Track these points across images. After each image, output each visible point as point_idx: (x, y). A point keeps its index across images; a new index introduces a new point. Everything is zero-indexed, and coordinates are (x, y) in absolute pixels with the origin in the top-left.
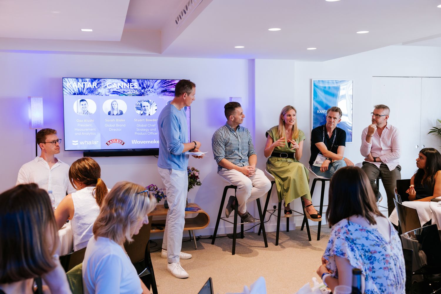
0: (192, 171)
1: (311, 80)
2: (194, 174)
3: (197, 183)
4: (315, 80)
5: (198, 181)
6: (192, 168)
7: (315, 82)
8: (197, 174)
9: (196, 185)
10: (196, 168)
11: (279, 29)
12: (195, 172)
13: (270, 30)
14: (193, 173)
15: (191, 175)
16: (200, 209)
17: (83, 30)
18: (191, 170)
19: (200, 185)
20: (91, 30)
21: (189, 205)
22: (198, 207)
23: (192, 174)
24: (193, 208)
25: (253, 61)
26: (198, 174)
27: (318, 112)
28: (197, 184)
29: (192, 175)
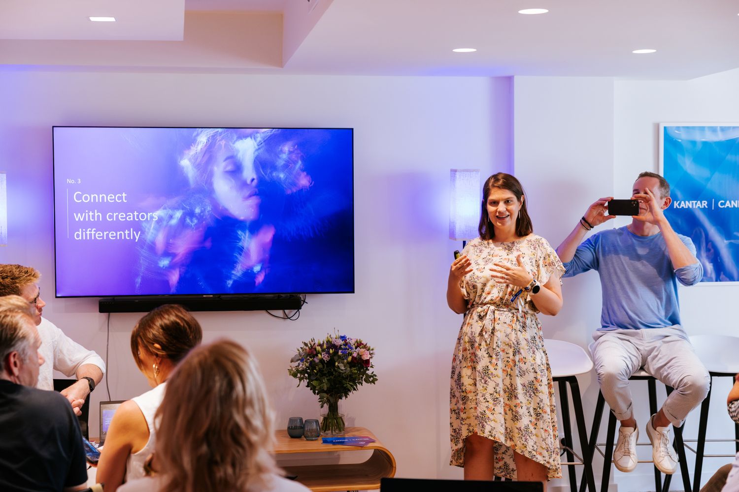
0: (356, 348)
1: (657, 127)
2: (360, 356)
3: (368, 377)
4: (666, 125)
5: (369, 372)
6: (357, 342)
7: (670, 132)
8: (366, 357)
9: (364, 382)
10: (364, 342)
11: (545, 11)
12: (363, 350)
13: (522, 12)
14: (358, 354)
15: (353, 357)
16: (374, 442)
17: (93, 19)
18: (354, 347)
19: (373, 382)
20: (112, 19)
21: (348, 432)
22: (369, 436)
23: (355, 355)
24: (357, 438)
25: (509, 81)
26: (369, 356)
27: (676, 205)
28: (367, 381)
29: (356, 358)
